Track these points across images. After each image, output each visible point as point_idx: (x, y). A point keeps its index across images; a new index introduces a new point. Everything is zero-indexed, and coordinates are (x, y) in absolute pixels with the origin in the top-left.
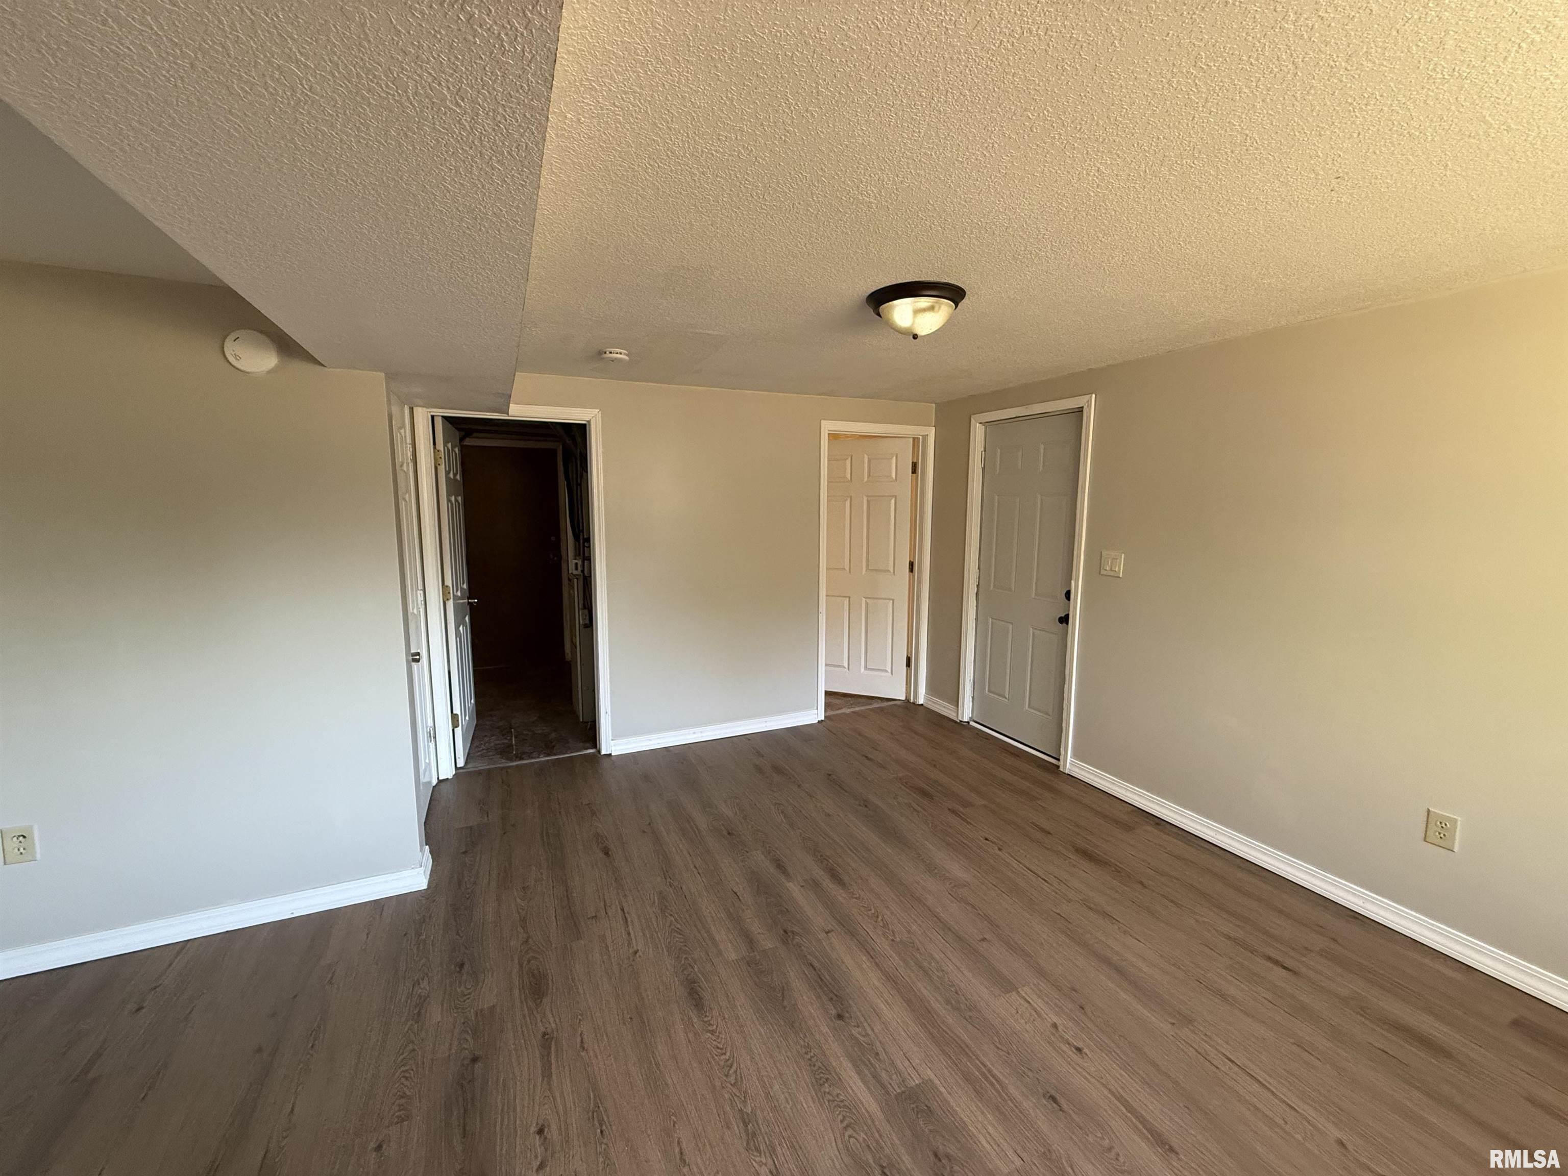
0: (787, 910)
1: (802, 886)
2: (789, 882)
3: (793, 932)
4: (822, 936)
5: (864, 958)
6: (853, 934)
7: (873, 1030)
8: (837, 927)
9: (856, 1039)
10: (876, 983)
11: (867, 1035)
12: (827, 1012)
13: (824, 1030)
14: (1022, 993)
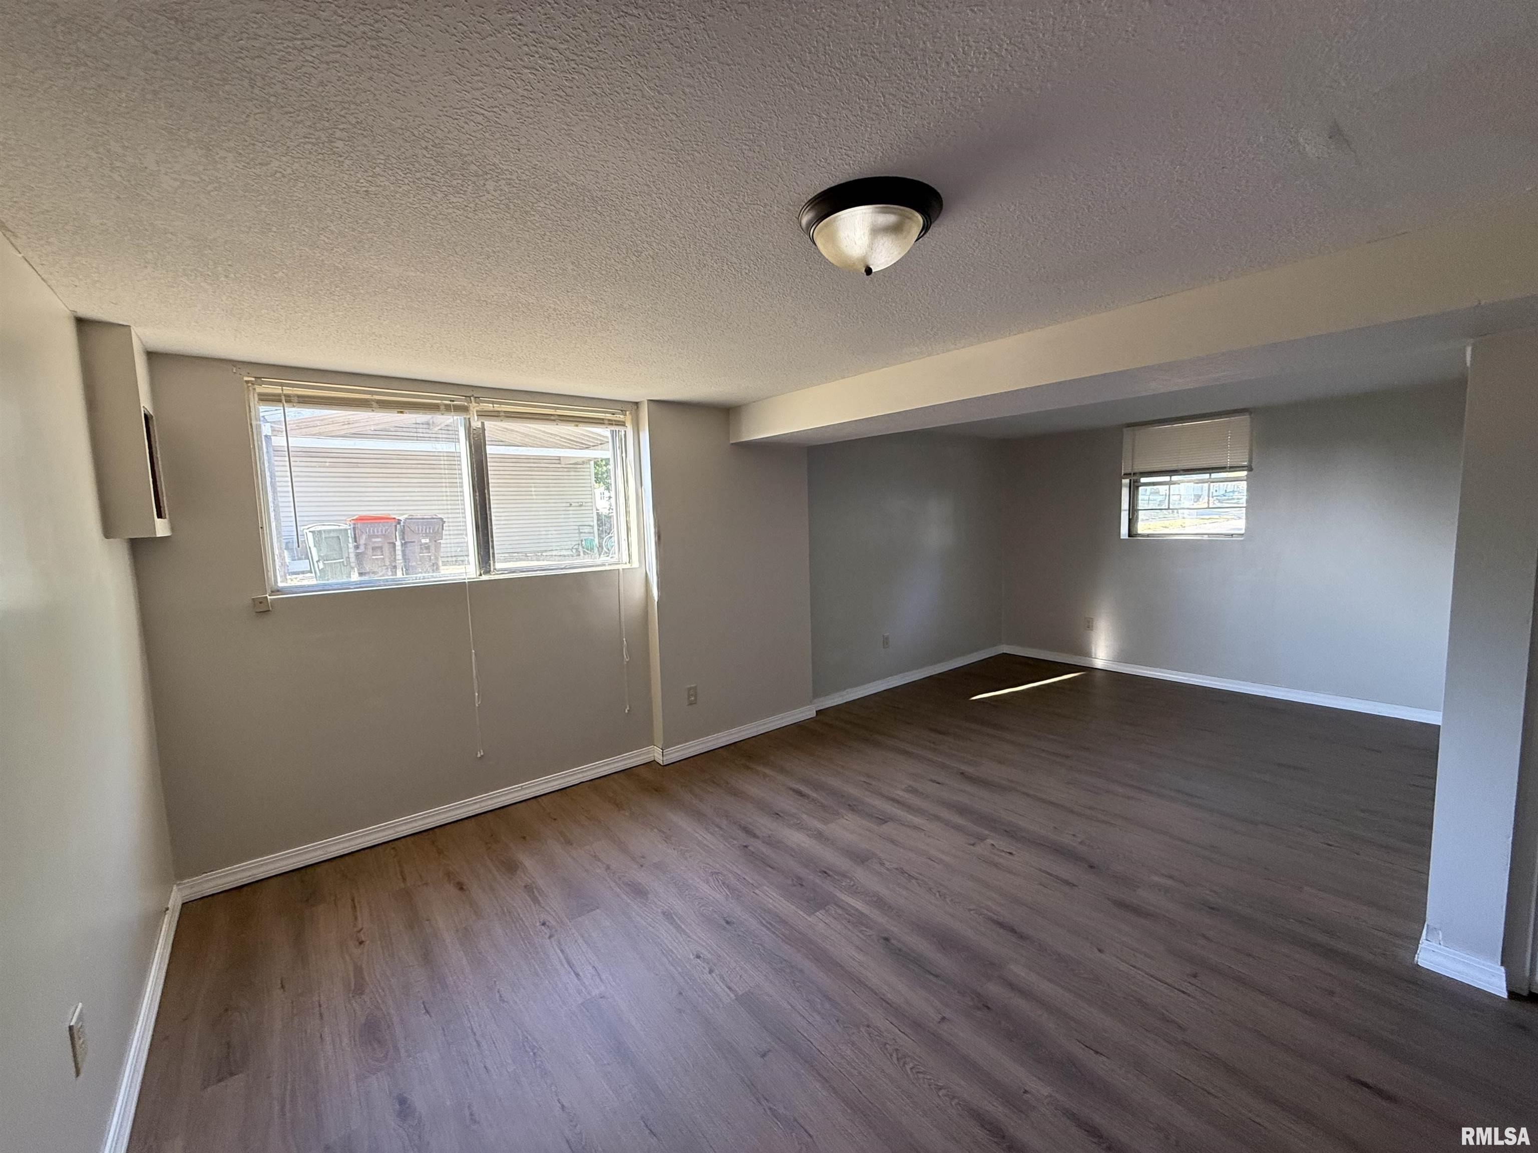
3: (979, 1009)
4: (948, 1013)
5: (890, 996)
7: (857, 936)
8: (938, 1030)
9: (867, 928)
10: (869, 974)
11: (861, 931)
12: (899, 941)
13: (895, 929)
14: (732, 995)
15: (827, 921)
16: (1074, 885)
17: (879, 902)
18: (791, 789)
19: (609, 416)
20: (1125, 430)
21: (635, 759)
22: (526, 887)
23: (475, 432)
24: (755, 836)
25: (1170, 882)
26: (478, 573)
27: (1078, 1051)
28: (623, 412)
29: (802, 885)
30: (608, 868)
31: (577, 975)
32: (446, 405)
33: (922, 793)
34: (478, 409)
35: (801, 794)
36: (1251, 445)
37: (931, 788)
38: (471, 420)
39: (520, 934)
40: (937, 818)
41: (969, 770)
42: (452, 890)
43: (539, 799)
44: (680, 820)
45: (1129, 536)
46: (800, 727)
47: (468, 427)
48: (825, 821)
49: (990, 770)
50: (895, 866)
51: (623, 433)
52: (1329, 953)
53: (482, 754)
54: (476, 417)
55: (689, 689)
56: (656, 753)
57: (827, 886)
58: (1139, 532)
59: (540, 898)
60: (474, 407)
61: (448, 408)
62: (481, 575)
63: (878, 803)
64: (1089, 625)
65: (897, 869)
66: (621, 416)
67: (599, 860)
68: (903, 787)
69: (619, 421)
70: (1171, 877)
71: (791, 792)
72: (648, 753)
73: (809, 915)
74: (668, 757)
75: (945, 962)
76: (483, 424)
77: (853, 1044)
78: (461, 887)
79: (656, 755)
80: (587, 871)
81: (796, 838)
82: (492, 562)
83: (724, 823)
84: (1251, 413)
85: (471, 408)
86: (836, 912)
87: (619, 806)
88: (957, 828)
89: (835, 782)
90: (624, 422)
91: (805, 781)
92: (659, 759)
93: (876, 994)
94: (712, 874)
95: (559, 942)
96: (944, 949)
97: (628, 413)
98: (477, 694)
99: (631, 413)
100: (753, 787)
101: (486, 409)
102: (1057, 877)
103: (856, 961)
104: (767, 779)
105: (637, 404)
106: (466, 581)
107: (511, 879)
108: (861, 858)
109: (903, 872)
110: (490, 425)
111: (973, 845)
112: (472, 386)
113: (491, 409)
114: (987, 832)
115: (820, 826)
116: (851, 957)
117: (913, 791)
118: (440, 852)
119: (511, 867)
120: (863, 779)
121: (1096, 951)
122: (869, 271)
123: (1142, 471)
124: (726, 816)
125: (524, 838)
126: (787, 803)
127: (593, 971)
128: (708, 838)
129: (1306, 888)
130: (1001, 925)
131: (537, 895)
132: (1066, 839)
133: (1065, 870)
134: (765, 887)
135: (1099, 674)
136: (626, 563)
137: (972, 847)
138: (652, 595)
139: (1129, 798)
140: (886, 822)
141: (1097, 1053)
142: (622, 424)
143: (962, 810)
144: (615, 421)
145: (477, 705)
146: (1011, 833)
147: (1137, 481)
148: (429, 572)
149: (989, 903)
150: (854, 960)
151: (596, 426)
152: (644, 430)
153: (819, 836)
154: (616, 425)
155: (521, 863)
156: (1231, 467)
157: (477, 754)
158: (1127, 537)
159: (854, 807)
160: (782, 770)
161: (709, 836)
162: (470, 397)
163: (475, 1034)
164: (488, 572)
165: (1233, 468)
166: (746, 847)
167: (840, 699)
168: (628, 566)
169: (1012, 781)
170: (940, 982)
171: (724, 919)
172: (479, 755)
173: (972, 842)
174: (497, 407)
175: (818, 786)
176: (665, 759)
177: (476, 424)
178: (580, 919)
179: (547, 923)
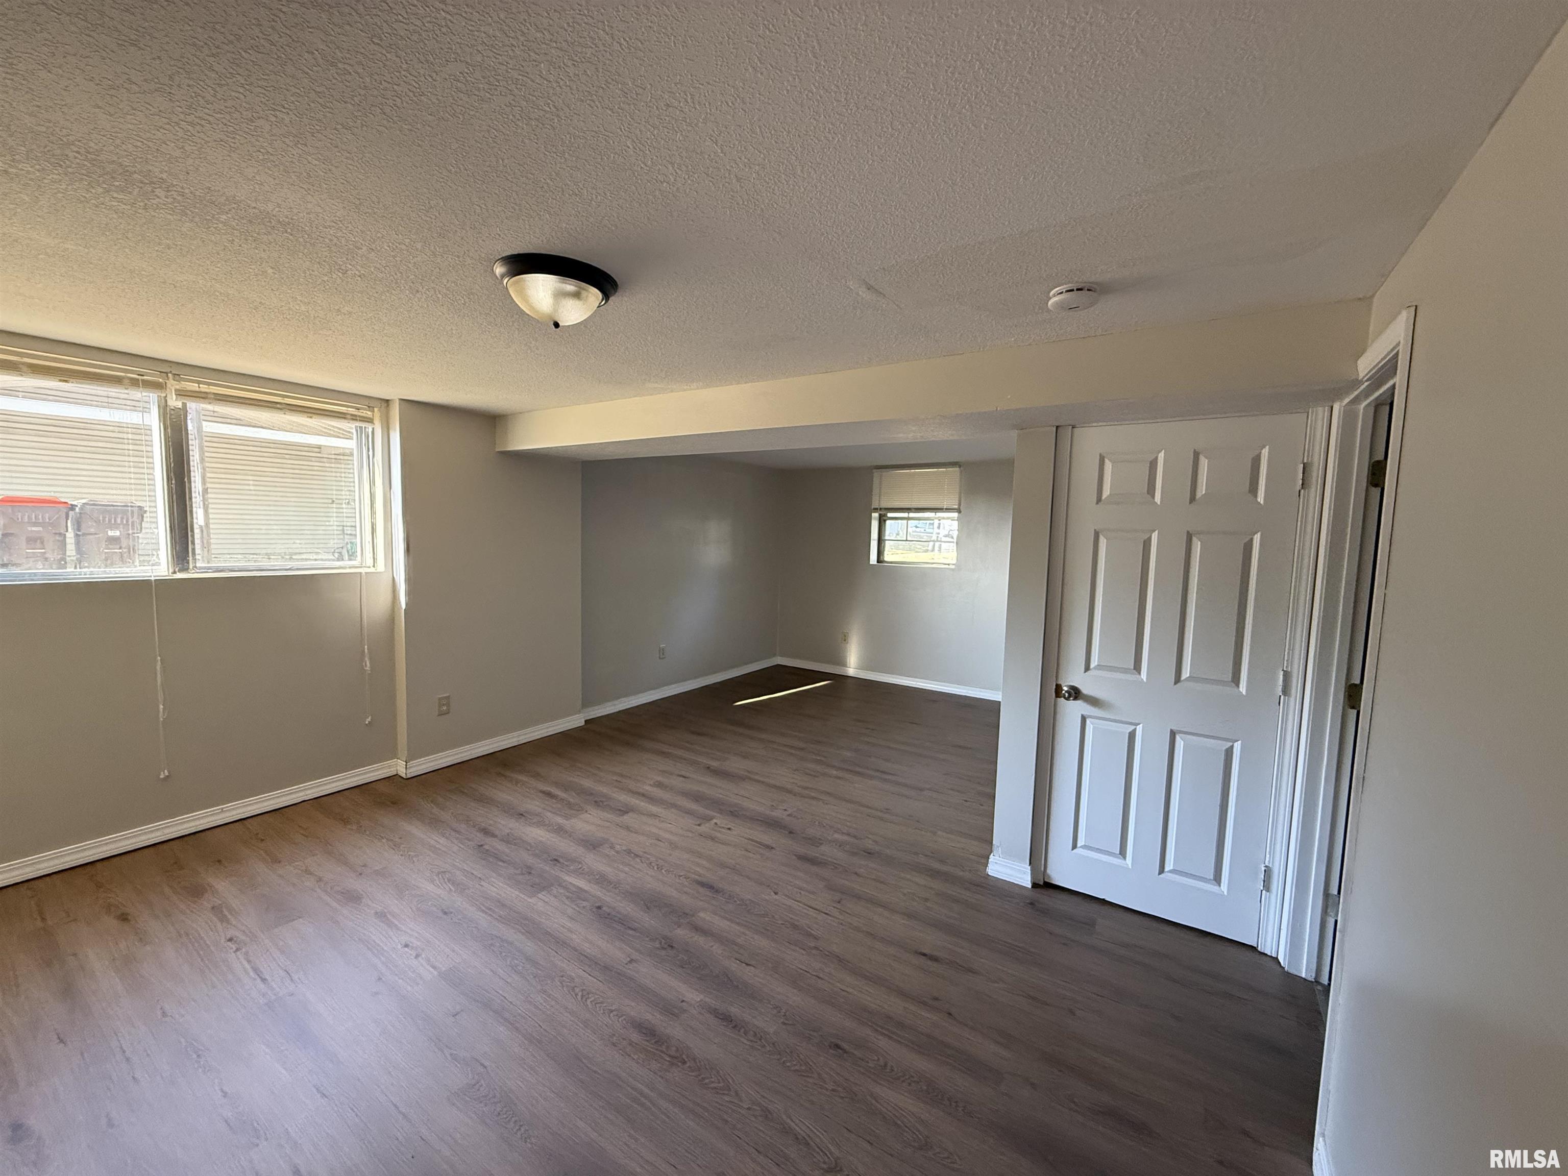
0: (683, 968)
1: (683, 1001)
2: (701, 1000)
3: (664, 948)
4: (636, 955)
5: (589, 951)
6: (606, 968)
7: (572, 908)
8: (624, 969)
9: (583, 901)
10: (574, 936)
11: (577, 904)
12: (609, 907)
13: (608, 899)
14: (436, 973)
15: (547, 900)
16: (772, 848)
17: (601, 880)
18: (543, 792)
19: (352, 411)
20: (874, 471)
21: (372, 774)
22: (213, 908)
23: (172, 412)
24: (494, 836)
25: (845, 838)
26: (171, 571)
27: (734, 967)
28: (371, 408)
29: (530, 873)
30: (320, 880)
31: (264, 980)
32: (132, 379)
33: (666, 787)
34: (178, 387)
35: (549, 795)
36: (960, 493)
37: (677, 782)
38: (168, 399)
39: (198, 953)
40: (674, 806)
41: (714, 764)
42: (110, 922)
43: (245, 822)
44: (416, 830)
45: (878, 562)
46: (566, 736)
47: (164, 408)
48: (567, 817)
49: (735, 764)
50: (624, 848)
51: (370, 430)
52: (934, 874)
53: (167, 774)
54: (174, 397)
55: (440, 699)
56: (399, 767)
57: (556, 871)
58: (886, 559)
59: (229, 917)
60: (173, 385)
61: (134, 383)
62: (174, 572)
63: (623, 797)
64: (845, 639)
65: (624, 851)
66: (369, 413)
67: (311, 874)
68: (652, 783)
69: (366, 418)
70: (848, 835)
71: (541, 794)
72: (390, 767)
73: (531, 897)
74: (411, 770)
75: (647, 920)
76: (184, 405)
77: (545, 992)
78: (124, 918)
79: (398, 768)
80: (294, 885)
81: (535, 834)
82: (191, 558)
83: (462, 827)
84: (960, 467)
85: (169, 385)
86: (558, 892)
87: (345, 822)
88: (689, 812)
89: (587, 783)
90: (373, 420)
91: (557, 784)
92: (402, 772)
93: (576, 950)
94: (439, 873)
95: (246, 953)
96: (648, 908)
97: (376, 409)
98: (161, 707)
99: (379, 410)
100: (503, 793)
101: (189, 388)
102: (760, 843)
103: (566, 928)
104: (519, 785)
105: (387, 401)
106: (153, 578)
107: (194, 902)
108: (593, 845)
109: (629, 852)
110: (193, 406)
111: (699, 825)
112: (170, 362)
113: (197, 389)
114: (715, 814)
115: (560, 820)
116: (562, 926)
117: (659, 785)
118: (99, 886)
119: (197, 892)
120: (615, 778)
121: (773, 893)
122: (557, 325)
123: (886, 507)
124: (467, 821)
125: (219, 861)
126: (534, 805)
127: (282, 973)
128: (441, 842)
129: (939, 833)
130: (702, 884)
131: (226, 913)
132: (778, 814)
133: (767, 837)
134: (493, 880)
135: (849, 680)
136: (369, 567)
137: (698, 827)
138: (400, 603)
139: (839, 778)
140: (628, 813)
141: (747, 964)
142: (370, 421)
143: (697, 798)
144: (359, 416)
145: (162, 719)
146: (735, 813)
147: (885, 515)
148: (99, 567)
149: (698, 869)
150: (564, 927)
151: (333, 419)
152: (395, 430)
153: (560, 830)
154: (360, 420)
155: (211, 886)
156: (946, 509)
157: (160, 774)
158: (875, 563)
159: (600, 802)
160: (537, 776)
161: (442, 840)
162: (167, 373)
163: (124, 1052)
164: (185, 569)
165: (948, 510)
166: (482, 846)
167: (613, 708)
168: (372, 570)
169: (749, 772)
170: (638, 934)
171: (442, 910)
172: (162, 776)
173: (698, 823)
174: (204, 388)
175: (566, 788)
176: (409, 771)
177: (174, 402)
178: (276, 930)
179: (235, 939)
